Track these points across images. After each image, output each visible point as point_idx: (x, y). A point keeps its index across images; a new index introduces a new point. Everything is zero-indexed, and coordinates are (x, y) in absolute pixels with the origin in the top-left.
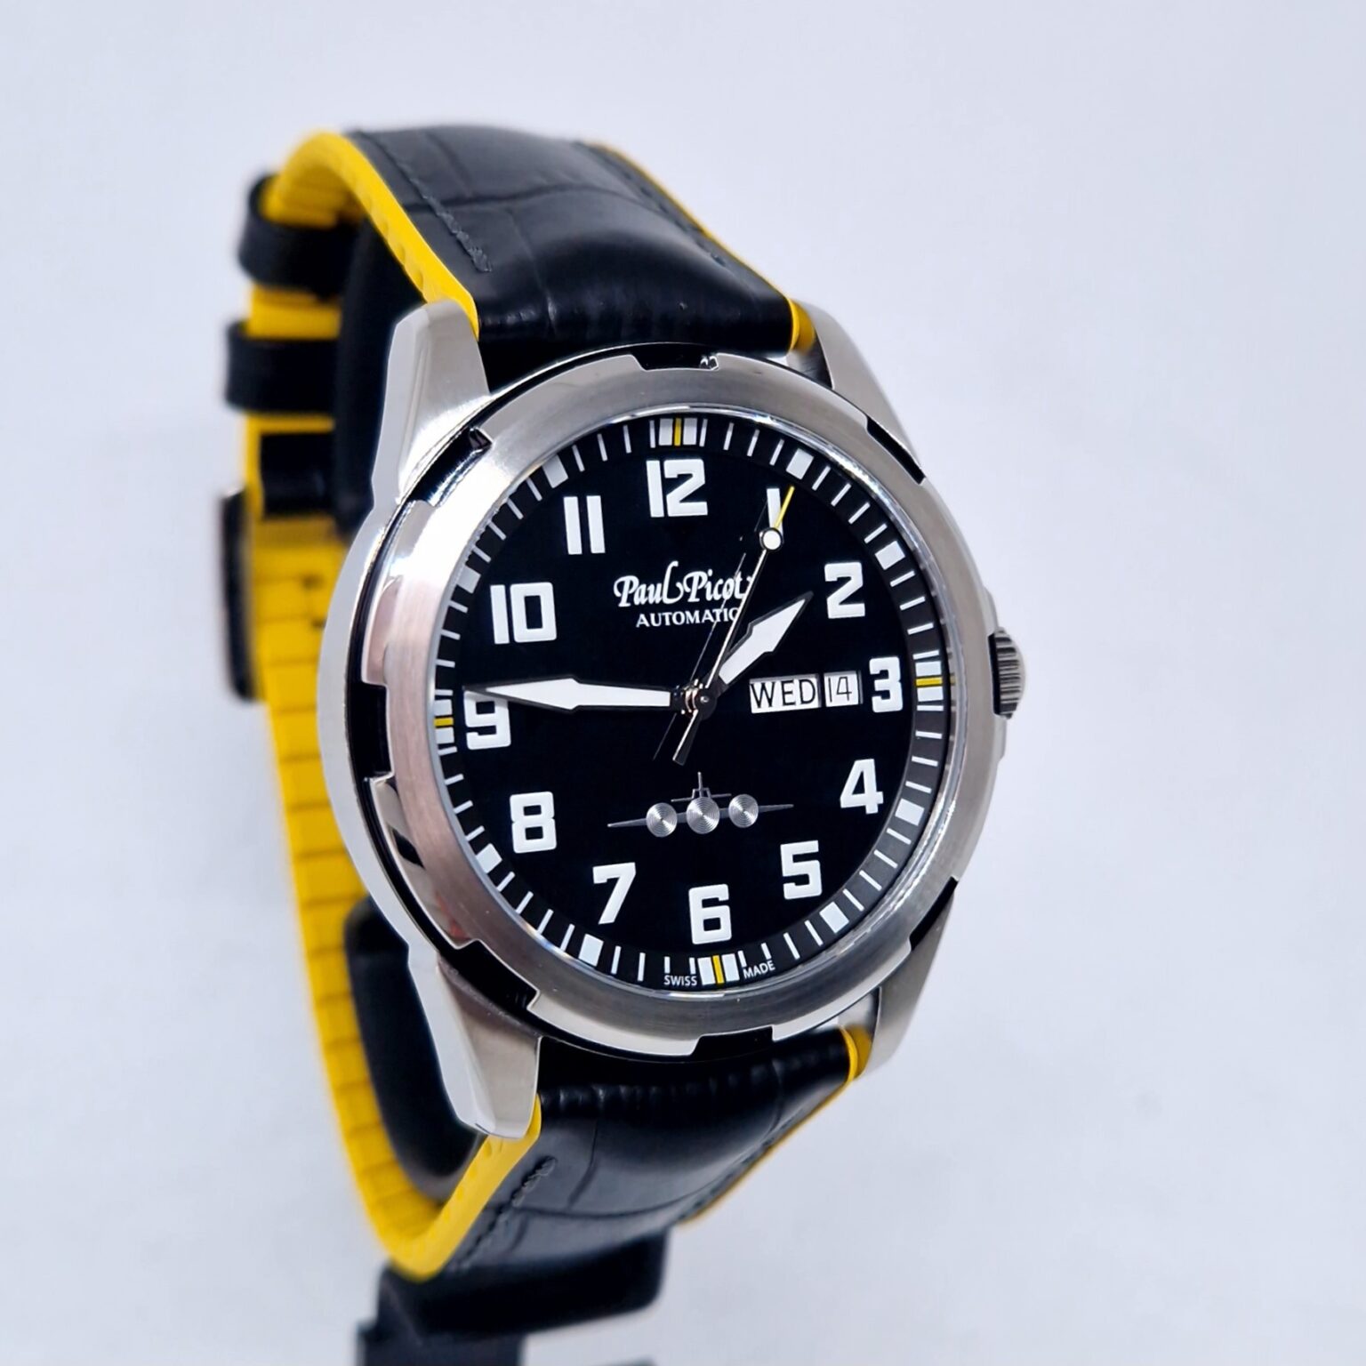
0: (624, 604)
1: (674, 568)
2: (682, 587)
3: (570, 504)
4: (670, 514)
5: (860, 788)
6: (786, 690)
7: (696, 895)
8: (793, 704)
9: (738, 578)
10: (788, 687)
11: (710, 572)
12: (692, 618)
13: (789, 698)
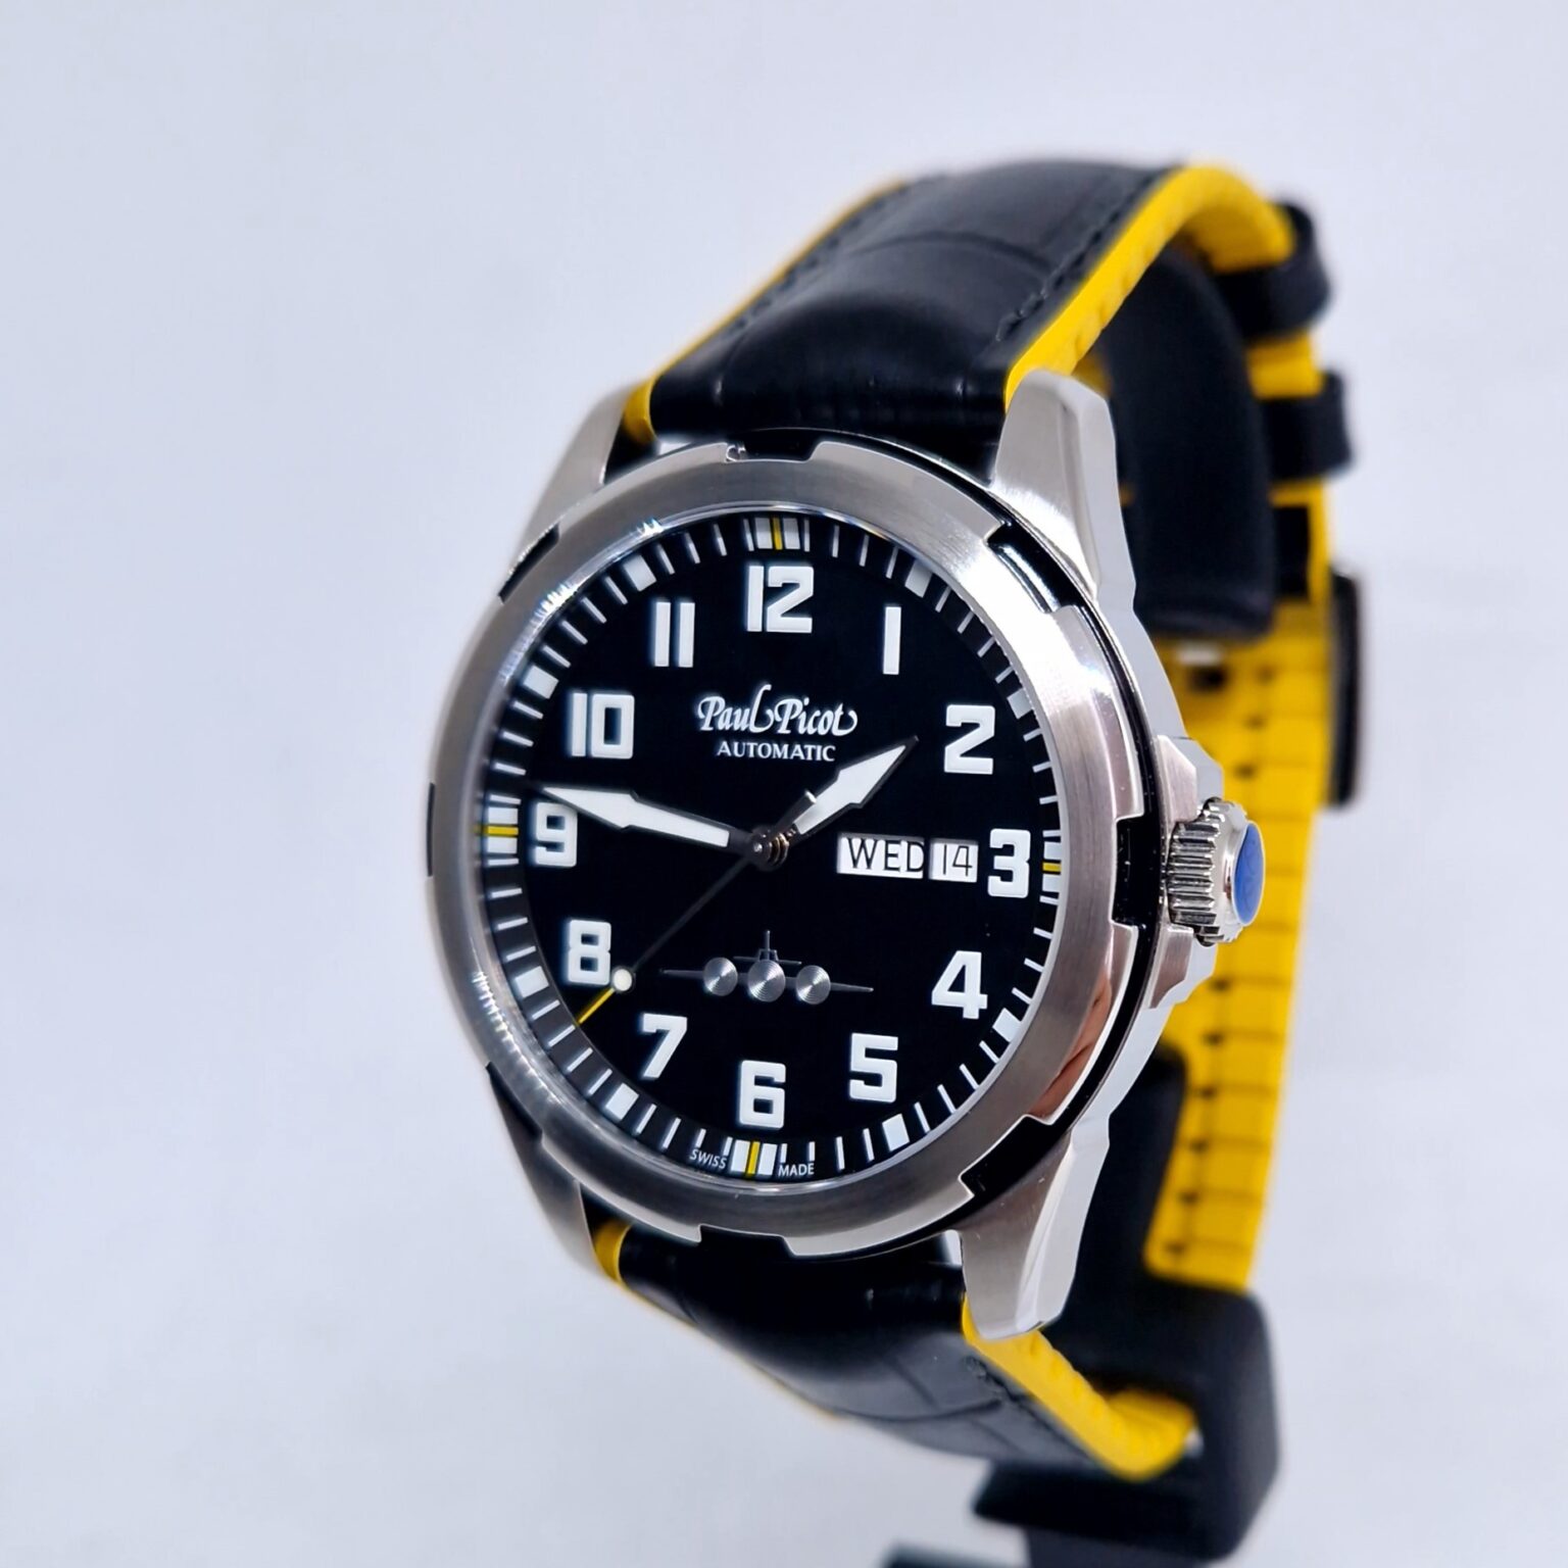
0: (706, 727)
1: (765, 692)
2: (772, 714)
3: (662, 609)
4: (769, 629)
5: (958, 985)
6: (890, 852)
7: (750, 1069)
8: (897, 869)
9: (839, 712)
10: (893, 848)
11: (807, 701)
12: (780, 752)
13: (892, 862)
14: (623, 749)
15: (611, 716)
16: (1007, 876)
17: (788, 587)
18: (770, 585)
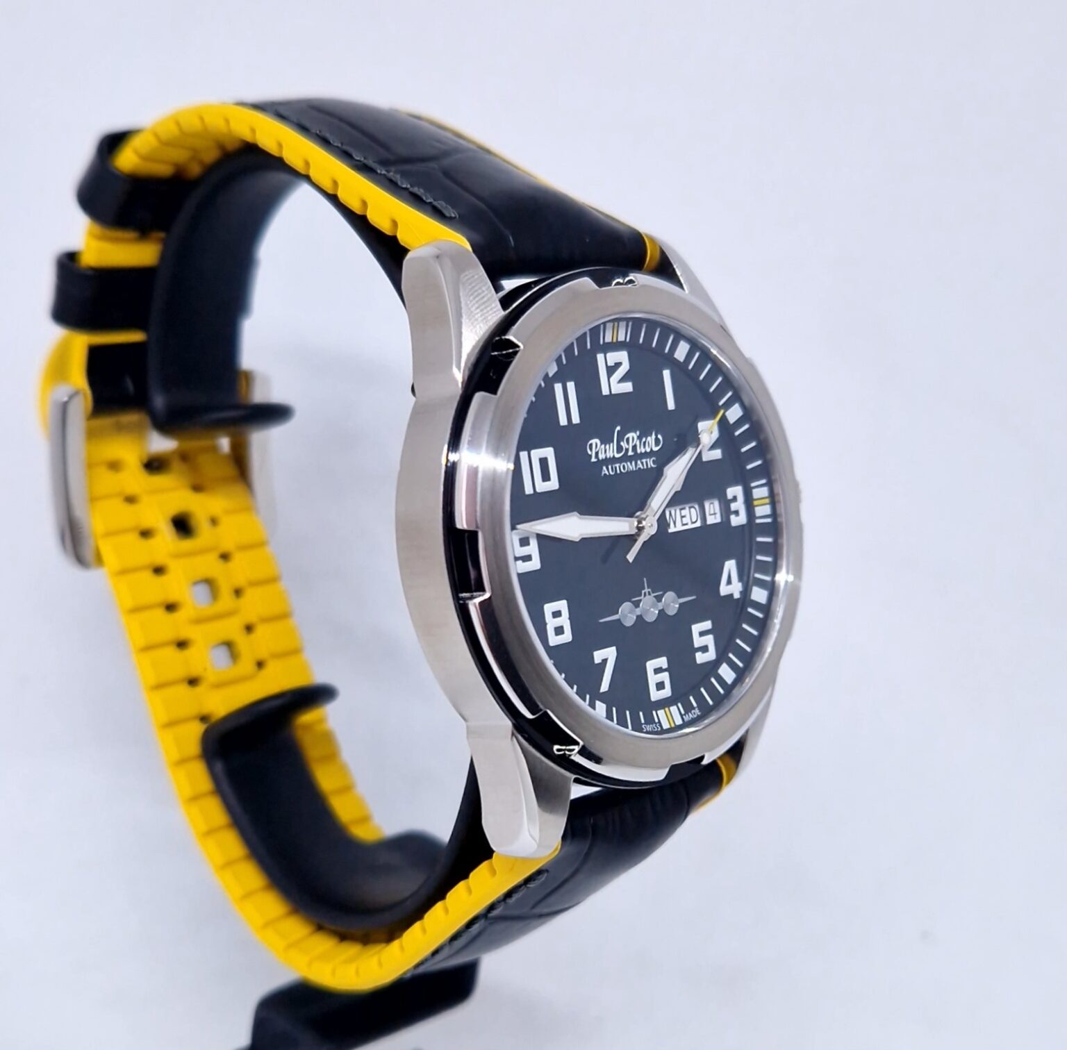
0: (594, 460)
1: (618, 431)
2: (624, 444)
3: (558, 387)
4: (613, 392)
5: (729, 582)
6: (683, 515)
7: (651, 665)
8: (686, 524)
9: (654, 436)
10: (684, 512)
11: (638, 433)
12: (631, 466)
13: (685, 521)
14: (553, 484)
15: (544, 462)
16: (737, 513)
17: (618, 365)
18: (609, 364)
